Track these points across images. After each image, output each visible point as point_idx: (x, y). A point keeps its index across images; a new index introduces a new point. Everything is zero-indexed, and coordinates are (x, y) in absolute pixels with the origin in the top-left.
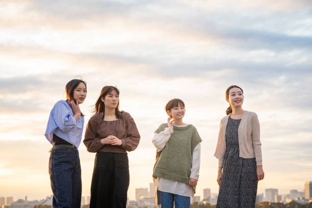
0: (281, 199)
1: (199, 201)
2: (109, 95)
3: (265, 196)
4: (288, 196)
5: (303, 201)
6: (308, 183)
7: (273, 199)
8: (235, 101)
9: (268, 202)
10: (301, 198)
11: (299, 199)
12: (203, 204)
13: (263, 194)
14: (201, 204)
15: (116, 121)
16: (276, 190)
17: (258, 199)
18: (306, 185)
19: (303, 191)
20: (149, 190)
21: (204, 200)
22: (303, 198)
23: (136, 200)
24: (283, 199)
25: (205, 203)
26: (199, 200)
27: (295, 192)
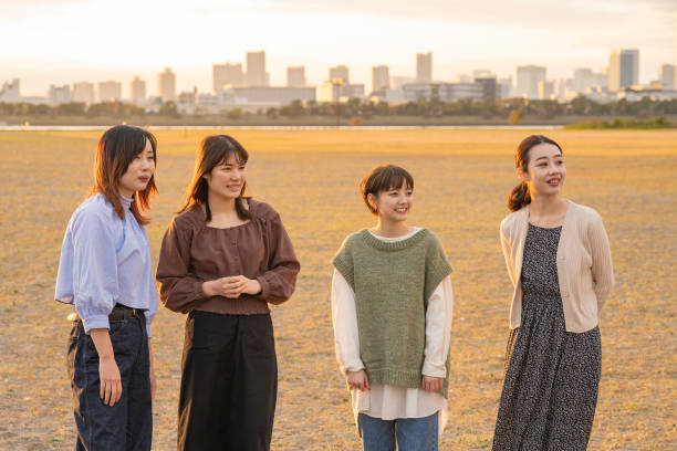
0: (552, 92)
1: (361, 97)
2: (223, 167)
3: (515, 83)
4: (570, 83)
5: (604, 95)
6: (619, 52)
7: (535, 90)
8: (549, 182)
9: (522, 100)
10: (599, 90)
11: (594, 90)
12: (372, 103)
13: (510, 79)
14: (368, 104)
15: (239, 228)
16: (542, 70)
17: (500, 91)
18: (612, 57)
19: (604, 72)
20: (244, 69)
21: (374, 94)
22: (605, 89)
23: (213, 93)
24: (557, 90)
25: (376, 100)
26: (363, 92)
27: (585, 73)
